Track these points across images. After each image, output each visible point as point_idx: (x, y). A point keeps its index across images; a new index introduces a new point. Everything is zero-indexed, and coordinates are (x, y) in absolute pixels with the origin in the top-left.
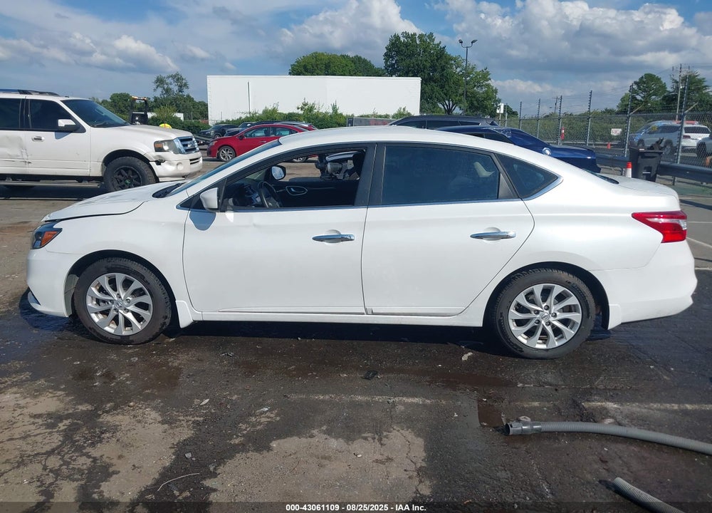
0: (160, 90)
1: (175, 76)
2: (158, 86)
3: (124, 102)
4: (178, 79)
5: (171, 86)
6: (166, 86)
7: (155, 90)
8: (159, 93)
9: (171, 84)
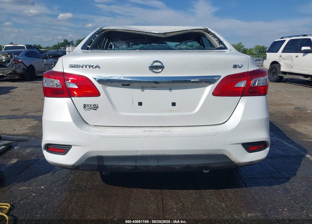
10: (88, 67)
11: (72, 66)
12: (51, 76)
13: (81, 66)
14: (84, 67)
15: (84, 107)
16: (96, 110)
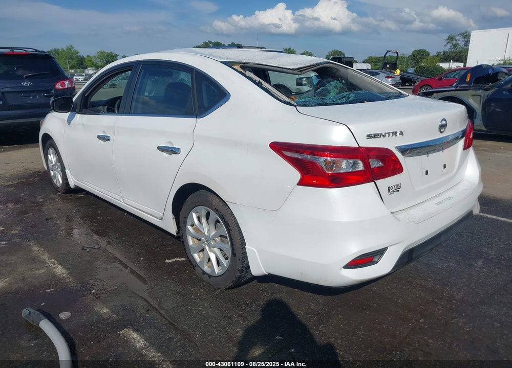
0: (449, 45)
1: (464, 34)
2: (448, 43)
3: (421, 56)
4: (466, 36)
5: (459, 42)
6: (454, 42)
7: (445, 46)
8: (448, 48)
9: (459, 40)
10: (391, 134)
11: (369, 136)
12: (316, 153)
13: (383, 136)
14: (387, 135)
15: (389, 190)
16: (398, 191)
